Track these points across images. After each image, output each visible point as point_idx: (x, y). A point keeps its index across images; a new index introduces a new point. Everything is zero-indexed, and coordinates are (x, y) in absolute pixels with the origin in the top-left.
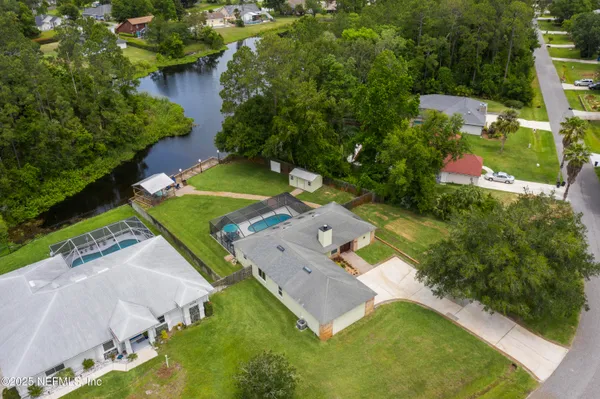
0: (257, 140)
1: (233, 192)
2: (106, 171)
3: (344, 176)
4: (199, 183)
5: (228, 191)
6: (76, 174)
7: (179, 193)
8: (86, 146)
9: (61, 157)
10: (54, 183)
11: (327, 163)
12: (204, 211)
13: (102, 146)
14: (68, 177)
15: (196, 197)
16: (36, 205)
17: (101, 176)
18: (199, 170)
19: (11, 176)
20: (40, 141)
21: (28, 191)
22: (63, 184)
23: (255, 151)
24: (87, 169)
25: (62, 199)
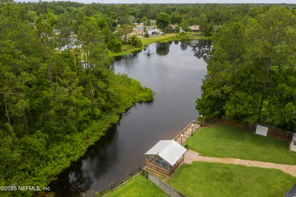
1: (241, 159)
2: (101, 134)
6: (78, 137)
8: (85, 112)
9: (65, 121)
10: (59, 147)
12: (231, 185)
13: (98, 112)
14: (71, 141)
16: (45, 175)
19: (22, 146)
20: (50, 108)
21: (38, 160)
22: (67, 147)
24: (86, 132)
25: (67, 164)
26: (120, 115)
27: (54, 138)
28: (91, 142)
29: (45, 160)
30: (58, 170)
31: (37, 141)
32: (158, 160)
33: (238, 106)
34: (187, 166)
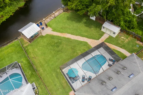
0: (85, 5)
1: (72, 34)
2: (11, 14)
3: (133, 28)
4: (54, 25)
5: (69, 33)
7: (44, 33)
11: (125, 21)
12: (57, 49)
15: (53, 37)
17: (8, 17)
18: (53, 16)
23: (84, 11)
24: (1, 13)
28: (4, 19)
34: (42, 37)
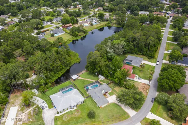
1: (88, 79)
2: (65, 72)
4: (82, 76)
6: (60, 73)
11: (106, 75)
12: (83, 83)
13: (64, 67)
14: (58, 73)
16: (54, 79)
18: (82, 73)
21: (52, 77)
22: (57, 75)
24: (61, 71)
25: (58, 78)
26: (70, 67)
27: (55, 73)
28: (62, 74)
29: (54, 77)
30: (56, 79)
31: (52, 74)
32: (72, 78)
33: (89, 67)
34: (78, 80)
